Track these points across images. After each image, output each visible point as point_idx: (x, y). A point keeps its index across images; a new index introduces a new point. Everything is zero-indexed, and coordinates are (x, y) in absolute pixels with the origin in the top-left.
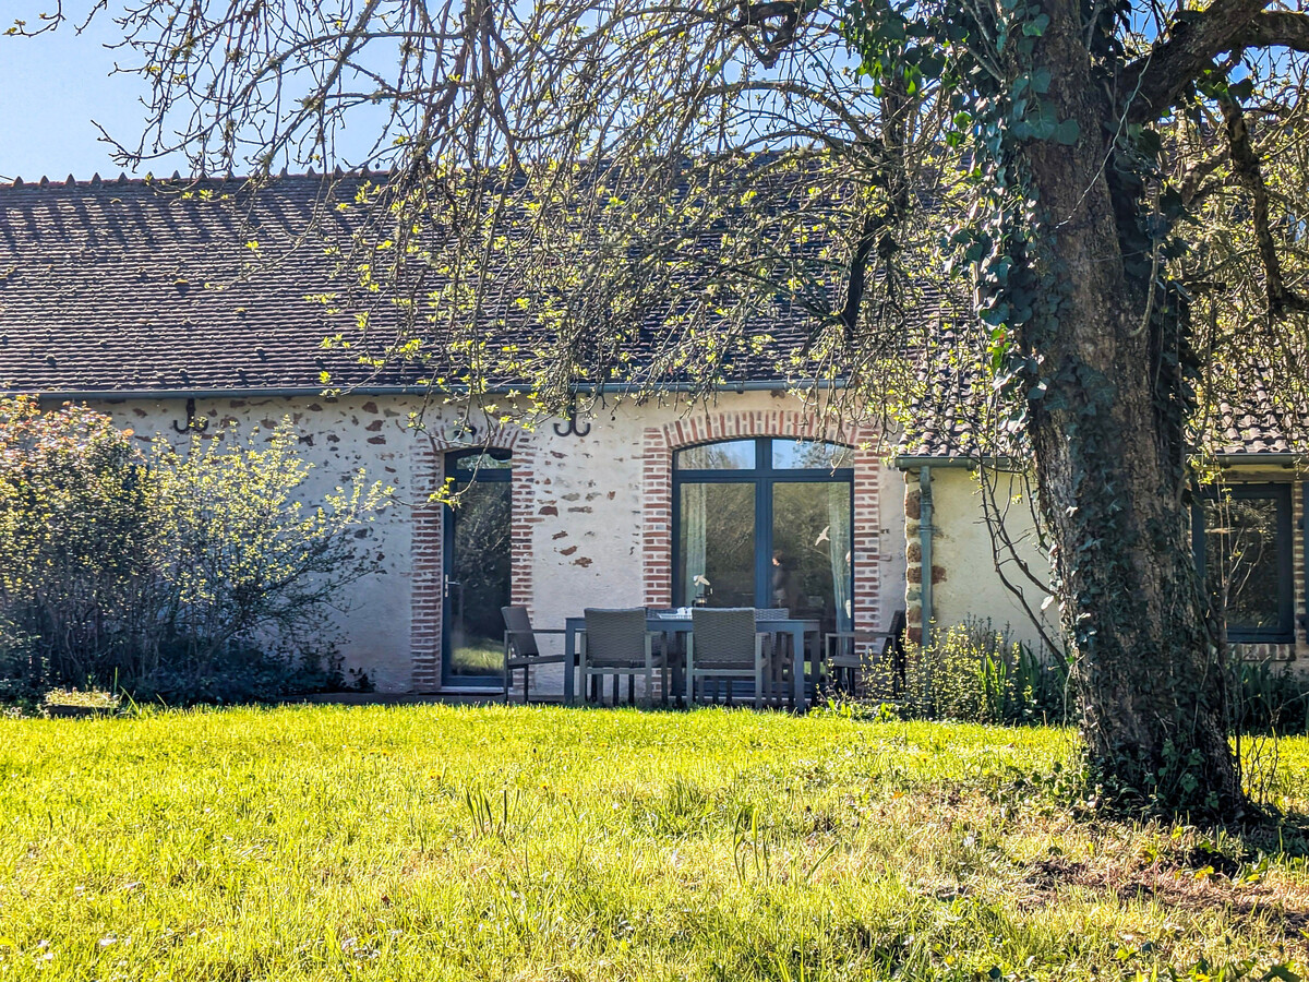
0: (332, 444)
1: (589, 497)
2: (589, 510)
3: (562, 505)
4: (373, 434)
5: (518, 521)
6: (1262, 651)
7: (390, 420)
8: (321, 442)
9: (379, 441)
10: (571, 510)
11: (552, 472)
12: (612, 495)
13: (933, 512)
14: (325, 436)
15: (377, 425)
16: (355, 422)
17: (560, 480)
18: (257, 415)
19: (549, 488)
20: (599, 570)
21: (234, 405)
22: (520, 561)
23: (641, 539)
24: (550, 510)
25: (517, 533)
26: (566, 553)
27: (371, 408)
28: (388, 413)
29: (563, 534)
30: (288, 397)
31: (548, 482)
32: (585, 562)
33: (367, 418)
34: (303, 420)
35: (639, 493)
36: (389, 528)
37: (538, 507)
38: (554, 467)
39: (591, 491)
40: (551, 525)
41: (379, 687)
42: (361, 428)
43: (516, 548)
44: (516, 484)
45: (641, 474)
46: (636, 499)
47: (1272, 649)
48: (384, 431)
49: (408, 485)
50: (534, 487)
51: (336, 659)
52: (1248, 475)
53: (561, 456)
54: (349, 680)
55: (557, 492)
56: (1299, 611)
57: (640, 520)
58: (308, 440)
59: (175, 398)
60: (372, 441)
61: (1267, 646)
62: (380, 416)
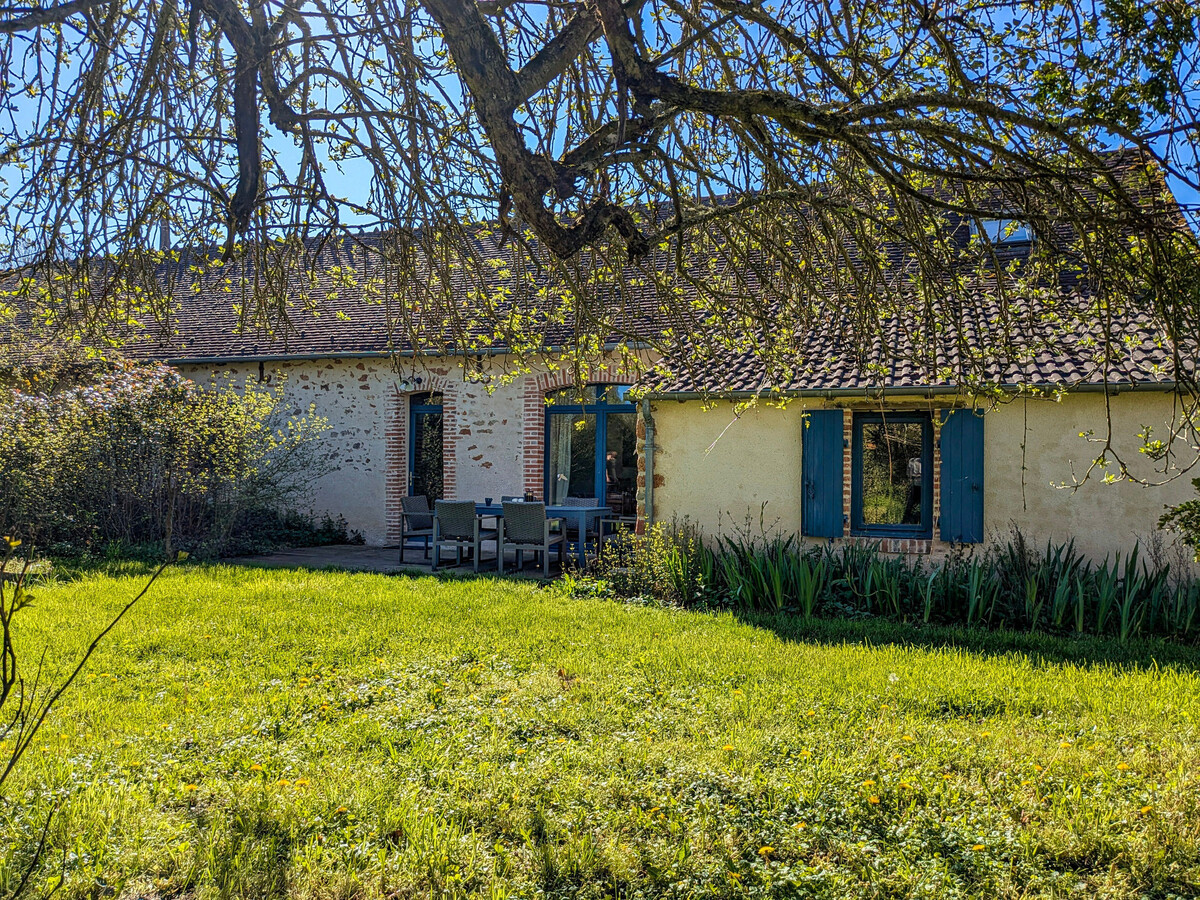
0: (340, 390)
1: (490, 423)
2: (491, 432)
3: (473, 428)
4: (363, 383)
5: (447, 438)
6: (904, 545)
7: (372, 374)
8: (333, 388)
9: (365, 387)
10: (479, 431)
11: (467, 407)
12: (505, 422)
13: (655, 433)
14: (335, 385)
15: (364, 378)
16: (352, 375)
17: (471, 413)
18: (298, 372)
19: (465, 417)
20: (496, 470)
21: (285, 366)
22: (448, 464)
23: (522, 450)
24: (466, 432)
25: (447, 446)
26: (476, 459)
27: (361, 367)
28: (371, 370)
29: (475, 447)
30: (314, 360)
31: (465, 413)
32: (488, 465)
33: (359, 373)
34: (323, 375)
35: (521, 420)
36: (373, 442)
37: (459, 429)
38: (468, 403)
39: (492, 419)
40: (468, 441)
41: (368, 542)
42: (356, 379)
43: (446, 456)
44: (445, 415)
45: (523, 408)
46: (520, 424)
47: (912, 544)
48: (368, 381)
49: (383, 416)
50: (457, 417)
51: (343, 522)
52: (897, 404)
53: (473, 396)
54: (350, 536)
55: (471, 420)
56: (936, 514)
57: (521, 438)
58: (326, 387)
59: (252, 361)
60: (362, 387)
61: (908, 541)
62: (366, 372)
